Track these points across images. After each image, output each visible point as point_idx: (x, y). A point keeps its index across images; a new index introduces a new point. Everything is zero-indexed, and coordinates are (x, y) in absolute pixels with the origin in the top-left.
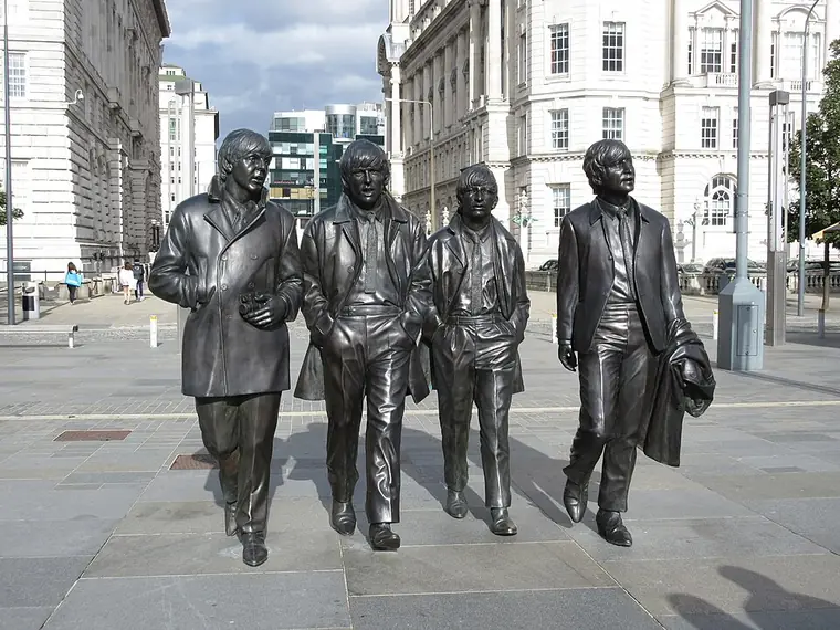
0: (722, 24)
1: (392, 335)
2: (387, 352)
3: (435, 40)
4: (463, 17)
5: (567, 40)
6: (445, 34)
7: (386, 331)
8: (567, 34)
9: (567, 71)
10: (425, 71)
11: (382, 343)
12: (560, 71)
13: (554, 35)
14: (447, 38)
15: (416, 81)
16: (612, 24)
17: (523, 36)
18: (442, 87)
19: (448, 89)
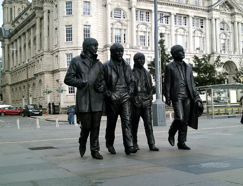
0: (121, 27)
1: (127, 96)
2: (126, 101)
3: (22, 30)
4: (33, 22)
5: (71, 30)
6: (26, 28)
7: (125, 96)
8: (71, 28)
9: (71, 40)
10: (18, 40)
11: (125, 99)
12: (69, 41)
13: (67, 29)
14: (27, 29)
15: (14, 44)
16: (86, 25)
17: (56, 29)
18: (25, 46)
19: (27, 47)
